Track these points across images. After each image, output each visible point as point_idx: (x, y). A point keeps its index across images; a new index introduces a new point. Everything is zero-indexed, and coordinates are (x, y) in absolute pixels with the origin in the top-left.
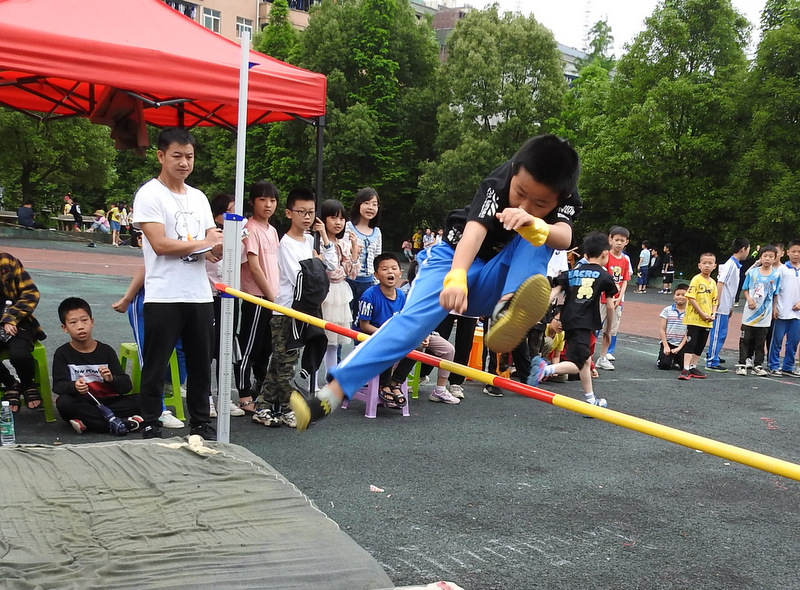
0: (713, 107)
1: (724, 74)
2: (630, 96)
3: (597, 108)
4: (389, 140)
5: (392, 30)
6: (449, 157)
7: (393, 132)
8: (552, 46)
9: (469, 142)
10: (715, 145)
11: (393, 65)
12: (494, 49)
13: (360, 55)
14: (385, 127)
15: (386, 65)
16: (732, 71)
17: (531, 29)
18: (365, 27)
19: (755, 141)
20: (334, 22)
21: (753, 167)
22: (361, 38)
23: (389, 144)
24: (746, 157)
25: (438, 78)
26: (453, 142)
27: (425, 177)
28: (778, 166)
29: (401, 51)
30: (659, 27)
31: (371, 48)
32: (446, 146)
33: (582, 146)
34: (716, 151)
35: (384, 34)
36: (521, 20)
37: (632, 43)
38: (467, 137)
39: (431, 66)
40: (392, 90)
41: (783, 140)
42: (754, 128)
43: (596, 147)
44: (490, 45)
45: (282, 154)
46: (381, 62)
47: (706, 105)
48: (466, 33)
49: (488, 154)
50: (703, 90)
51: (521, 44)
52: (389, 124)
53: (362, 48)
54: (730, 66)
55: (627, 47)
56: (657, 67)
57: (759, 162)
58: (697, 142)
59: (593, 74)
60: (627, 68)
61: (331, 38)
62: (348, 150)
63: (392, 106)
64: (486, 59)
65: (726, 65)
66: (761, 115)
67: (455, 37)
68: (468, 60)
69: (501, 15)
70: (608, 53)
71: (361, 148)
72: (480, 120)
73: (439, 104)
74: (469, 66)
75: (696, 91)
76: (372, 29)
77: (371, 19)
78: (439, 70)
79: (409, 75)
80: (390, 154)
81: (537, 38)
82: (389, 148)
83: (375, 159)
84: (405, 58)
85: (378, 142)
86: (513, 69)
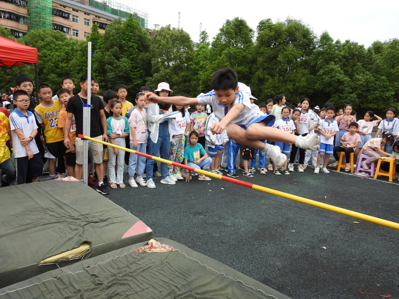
0: (244, 57)
1: (247, 46)
2: (216, 54)
3: (205, 58)
4: (136, 70)
5: (134, 33)
6: (156, 76)
7: (136, 67)
8: (189, 38)
10: (246, 70)
11: (135, 46)
12: (170, 40)
13: (123, 42)
14: (133, 66)
15: (133, 45)
16: (249, 46)
17: (182, 33)
18: (125, 33)
20: (114, 31)
21: (259, 77)
22: (124, 36)
24: (257, 73)
25: (151, 49)
26: (157, 71)
27: (148, 83)
28: (267, 76)
29: (138, 41)
30: (225, 31)
31: (127, 40)
32: (155, 72)
33: (201, 71)
34: (246, 72)
35: (132, 35)
36: (178, 30)
37: (216, 37)
38: (162, 69)
39: (149, 46)
40: (135, 54)
41: (268, 68)
42: (258, 64)
43: (206, 71)
44: (168, 38)
45: (97, 76)
46: (131, 44)
47: (242, 56)
48: (160, 35)
49: (169, 74)
50: (240, 52)
51: (178, 38)
52: (135, 65)
53: (124, 40)
54: (248, 44)
55: (214, 38)
56: (224, 45)
57: (261, 75)
58: (240, 69)
59: (203, 48)
60: (214, 45)
61: (113, 36)
62: (121, 74)
63: (136, 59)
64: (167, 43)
65: (247, 44)
66: (260, 59)
67: (156, 36)
68: (161, 43)
69: (171, 29)
70: (207, 41)
71: (125, 73)
72: (166, 63)
73: (152, 58)
74: (161, 45)
75: (238, 52)
76: (127, 33)
77: (127, 30)
78: (152, 47)
79: (141, 49)
80: (135, 75)
81: (184, 36)
82: (135, 73)
83: (130, 77)
84: (140, 43)
85: (131, 71)
86: (176, 46)
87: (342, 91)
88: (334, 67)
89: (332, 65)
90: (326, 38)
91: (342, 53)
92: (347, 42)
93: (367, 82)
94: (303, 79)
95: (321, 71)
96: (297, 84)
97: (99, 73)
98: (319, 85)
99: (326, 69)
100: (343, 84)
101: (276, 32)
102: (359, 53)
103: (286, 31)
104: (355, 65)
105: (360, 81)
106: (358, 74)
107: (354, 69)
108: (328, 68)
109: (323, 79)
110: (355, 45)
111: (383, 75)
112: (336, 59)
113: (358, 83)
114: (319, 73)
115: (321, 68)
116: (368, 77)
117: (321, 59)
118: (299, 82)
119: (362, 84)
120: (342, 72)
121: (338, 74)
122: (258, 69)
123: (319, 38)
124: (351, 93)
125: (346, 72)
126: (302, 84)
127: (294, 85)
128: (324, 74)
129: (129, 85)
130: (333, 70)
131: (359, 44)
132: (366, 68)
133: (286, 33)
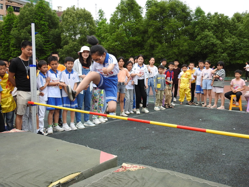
0: (137, 29)
1: (138, 20)
2: (115, 27)
3: (106, 31)
4: (47, 44)
5: (45, 14)
6: (66, 47)
7: (48, 41)
8: (91, 16)
9: (71, 43)
10: (139, 39)
11: (47, 23)
12: (75, 17)
14: (46, 40)
15: (44, 23)
16: (140, 20)
17: (84, 12)
18: (37, 13)
19: (150, 37)
20: (28, 12)
21: (150, 44)
22: (36, 16)
23: (47, 45)
24: (148, 41)
25: (60, 26)
26: (66, 43)
28: (157, 43)
29: (48, 19)
30: (120, 9)
31: (39, 19)
32: (64, 45)
33: (103, 42)
34: (140, 40)
35: (43, 15)
36: (81, 10)
37: (113, 14)
38: (70, 41)
39: (58, 23)
40: (47, 30)
41: (157, 36)
42: (149, 34)
43: (107, 42)
44: (74, 16)
45: (15, 50)
46: (43, 23)
47: (135, 28)
48: (66, 14)
49: (77, 46)
51: (82, 16)
52: (47, 39)
53: (37, 19)
54: (140, 18)
55: (112, 15)
57: (152, 42)
58: (134, 38)
60: (112, 20)
61: (27, 16)
63: (47, 35)
64: (73, 20)
66: (151, 30)
67: (64, 15)
68: (68, 21)
69: (76, 9)
71: (39, 47)
72: (73, 37)
73: (61, 33)
75: (132, 25)
76: (39, 14)
77: (39, 11)
78: (60, 24)
79: (51, 26)
80: (48, 48)
81: (86, 14)
82: (48, 46)
83: (44, 49)
84: (50, 21)
85: (44, 44)
86: (81, 23)
87: (216, 52)
88: (208, 33)
89: (206, 32)
90: (199, 12)
91: (213, 22)
92: (216, 14)
93: (234, 43)
94: (185, 44)
95: (199, 37)
96: (181, 48)
97: (16, 47)
98: (198, 48)
99: (202, 35)
100: (216, 47)
101: (161, 8)
102: (226, 22)
103: (169, 7)
104: (223, 31)
105: (229, 43)
106: (226, 38)
107: (224, 34)
108: (204, 34)
109: (200, 43)
110: (222, 15)
111: (245, 38)
112: (209, 27)
113: (228, 45)
114: (197, 39)
115: (198, 34)
116: (234, 39)
117: (197, 28)
118: (182, 46)
119: (230, 46)
120: (215, 37)
121: (211, 39)
122: (149, 38)
123: (194, 12)
124: (223, 53)
125: (217, 36)
126: (184, 48)
127: (179, 49)
128: (201, 39)
129: (43, 56)
130: (208, 35)
131: (225, 15)
132: (232, 33)
133: (169, 8)
